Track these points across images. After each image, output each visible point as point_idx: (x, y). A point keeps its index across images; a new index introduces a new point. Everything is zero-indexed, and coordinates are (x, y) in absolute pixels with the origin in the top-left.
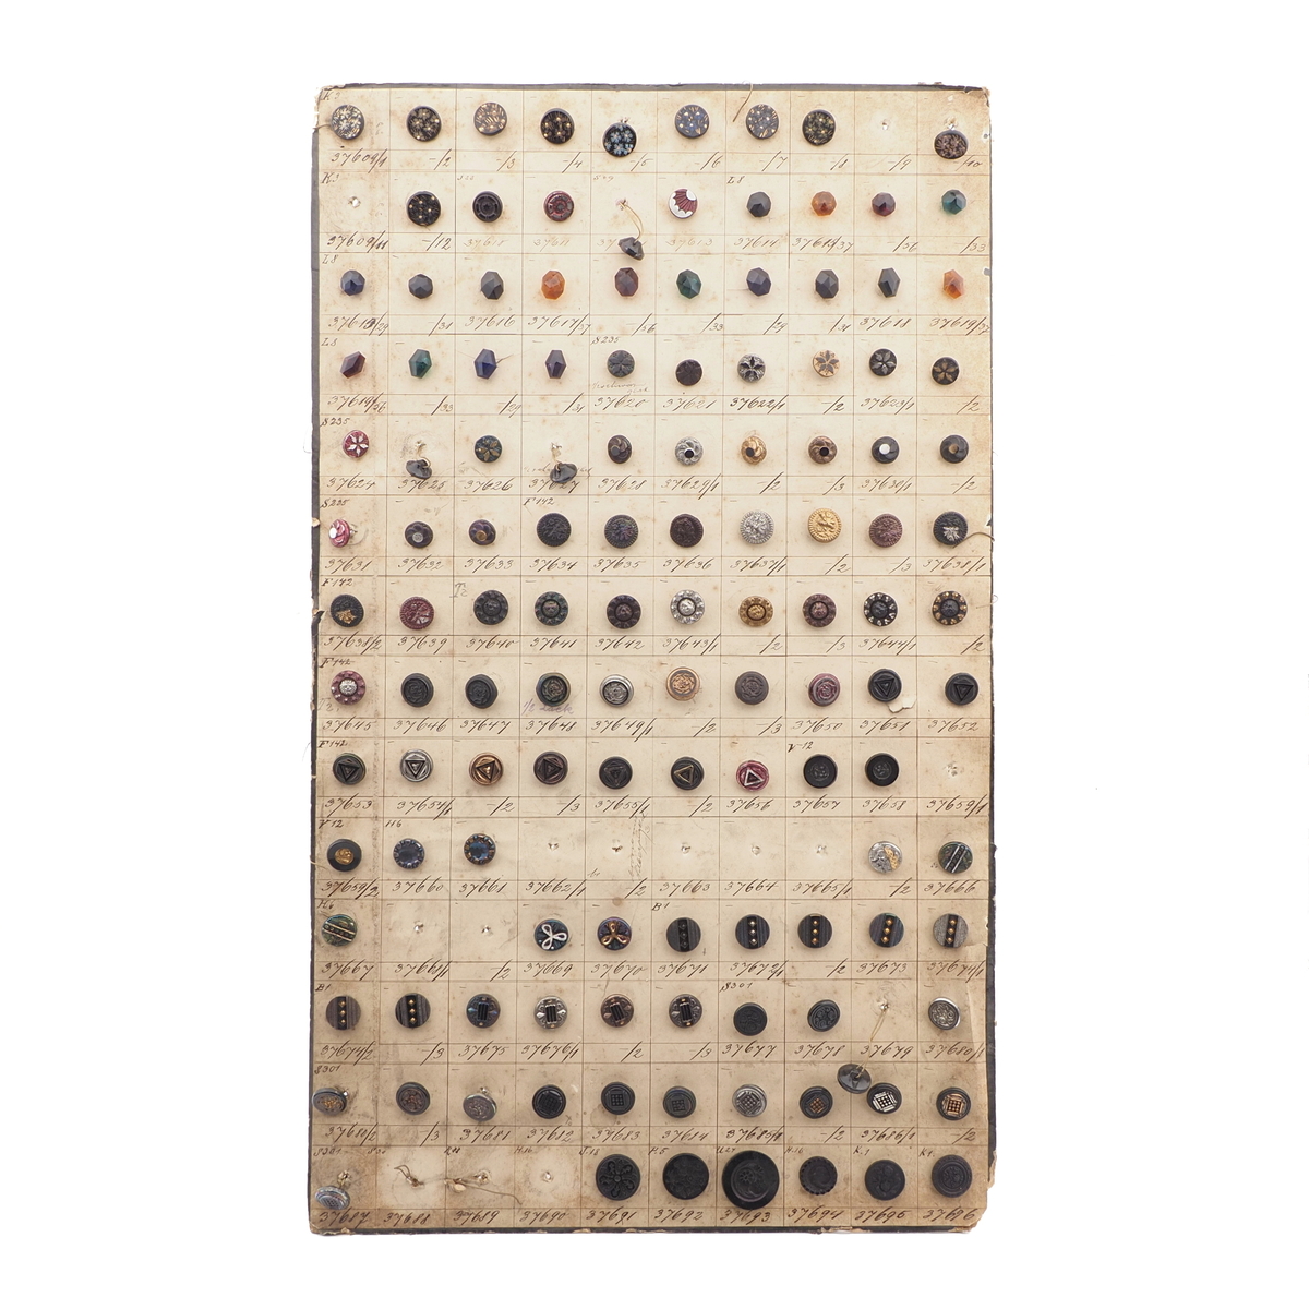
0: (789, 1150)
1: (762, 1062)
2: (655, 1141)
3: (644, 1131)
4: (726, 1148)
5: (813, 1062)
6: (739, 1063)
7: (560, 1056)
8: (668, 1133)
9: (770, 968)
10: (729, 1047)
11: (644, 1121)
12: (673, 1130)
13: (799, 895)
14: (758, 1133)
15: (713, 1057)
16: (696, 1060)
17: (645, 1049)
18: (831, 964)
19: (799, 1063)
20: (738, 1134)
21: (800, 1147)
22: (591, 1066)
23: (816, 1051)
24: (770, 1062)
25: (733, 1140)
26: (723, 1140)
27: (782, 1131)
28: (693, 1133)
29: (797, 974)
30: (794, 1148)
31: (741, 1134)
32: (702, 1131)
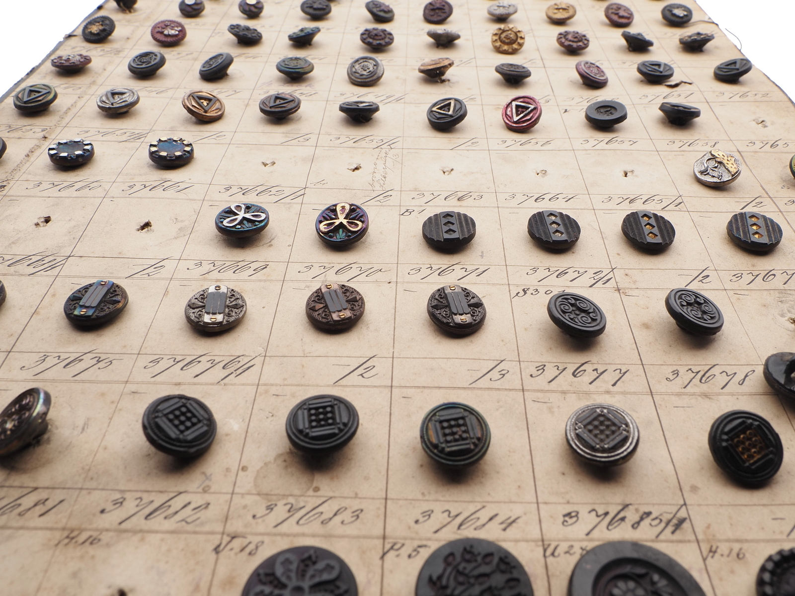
0: (713, 552)
1: (608, 392)
2: (396, 528)
3: (372, 509)
4: (564, 546)
5: (706, 396)
6: (564, 392)
7: (218, 373)
8: (428, 514)
9: (590, 273)
10: (542, 368)
11: (375, 488)
12: (438, 507)
13: (612, 205)
14: (631, 516)
15: (513, 381)
16: (480, 384)
17: (382, 367)
18: (686, 272)
19: (679, 395)
20: (587, 520)
21: (736, 547)
22: (273, 390)
23: (705, 377)
24: (624, 393)
25: (578, 530)
26: (554, 530)
27: (683, 514)
28: (484, 516)
29: (635, 282)
30: (723, 548)
31: (593, 519)
32: (505, 512)
